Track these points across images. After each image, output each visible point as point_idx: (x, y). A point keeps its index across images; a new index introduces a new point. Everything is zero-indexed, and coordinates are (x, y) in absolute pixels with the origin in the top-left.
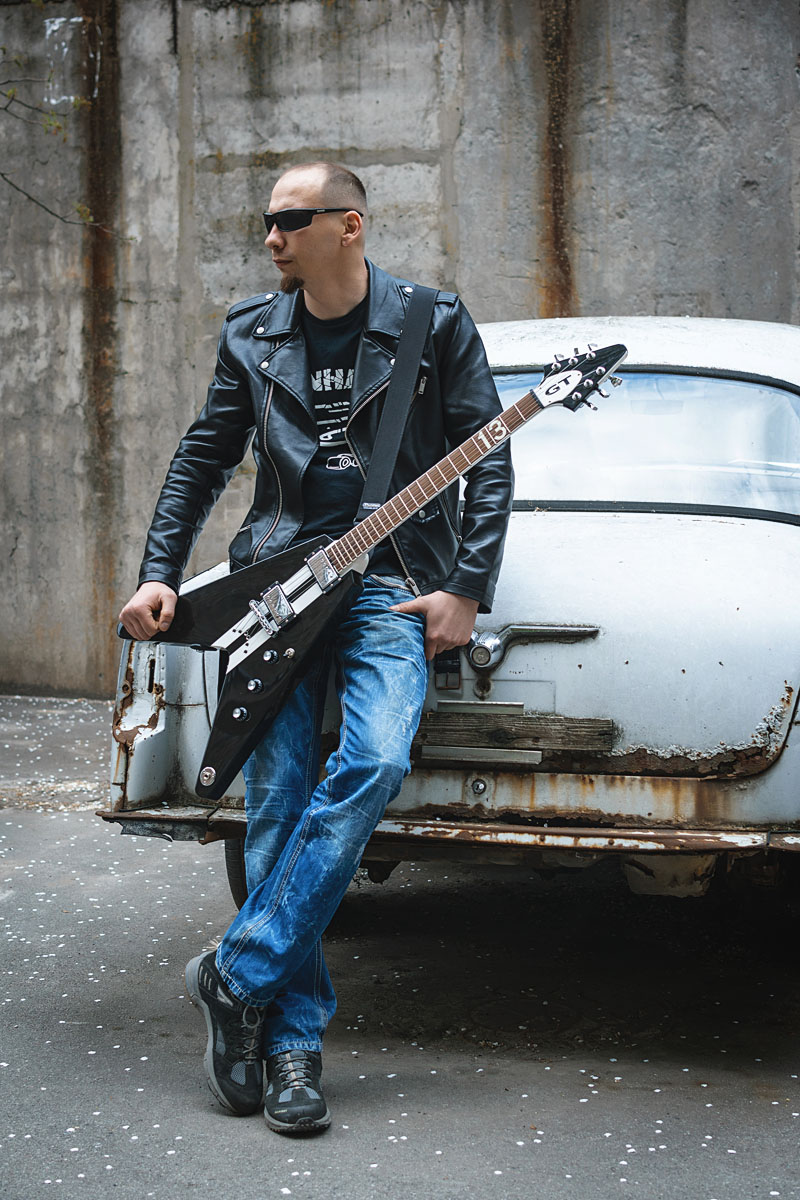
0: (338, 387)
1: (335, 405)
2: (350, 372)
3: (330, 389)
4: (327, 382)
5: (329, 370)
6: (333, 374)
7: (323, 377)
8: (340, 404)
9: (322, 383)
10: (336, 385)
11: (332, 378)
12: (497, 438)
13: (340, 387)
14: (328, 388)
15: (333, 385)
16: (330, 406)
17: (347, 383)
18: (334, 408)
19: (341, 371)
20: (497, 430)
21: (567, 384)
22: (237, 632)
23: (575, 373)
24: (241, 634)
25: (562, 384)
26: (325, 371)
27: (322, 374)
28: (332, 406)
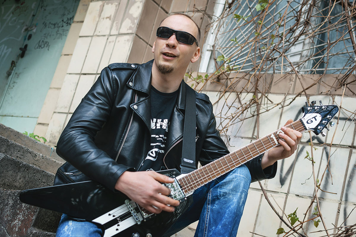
3: (160, 128)
4: (158, 125)
5: (161, 120)
9: (156, 125)
10: (163, 126)
11: (162, 123)
13: (165, 128)
15: (161, 126)
16: (157, 136)
19: (167, 120)
21: (316, 120)
22: (112, 216)
23: (318, 115)
24: (114, 218)
25: (313, 120)
26: (158, 120)
27: (157, 121)
28: (159, 136)
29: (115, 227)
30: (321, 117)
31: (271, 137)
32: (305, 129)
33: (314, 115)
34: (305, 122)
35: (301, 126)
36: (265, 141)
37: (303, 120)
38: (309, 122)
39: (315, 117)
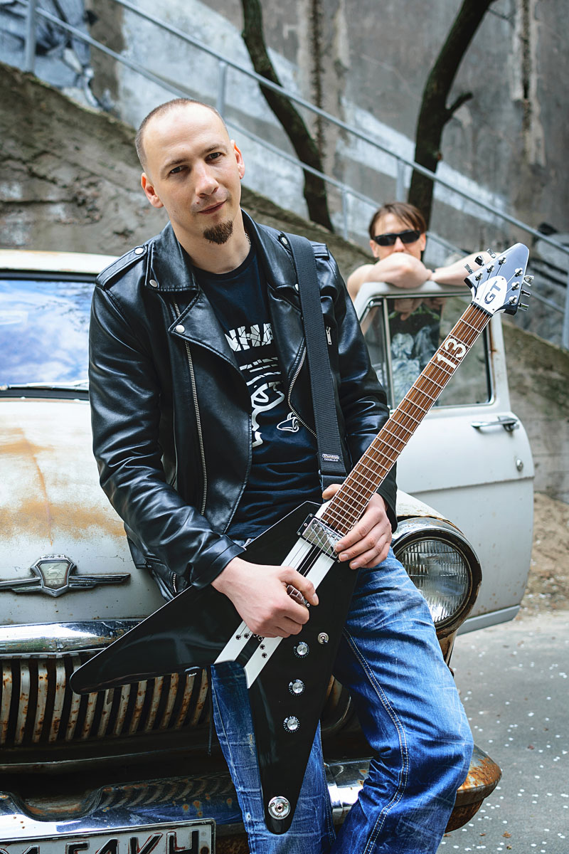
0: (256, 344)
1: (256, 363)
2: (266, 326)
3: (248, 347)
4: (244, 341)
5: (243, 328)
6: (248, 331)
7: (238, 336)
8: (260, 361)
9: (239, 342)
10: (253, 342)
11: (248, 335)
12: (458, 356)
13: (258, 344)
14: (246, 347)
15: (250, 342)
16: (250, 366)
17: (265, 339)
18: (254, 367)
19: (256, 327)
20: (454, 348)
21: (499, 289)
22: (243, 638)
23: (499, 278)
24: (249, 637)
25: (494, 291)
26: (239, 329)
27: (237, 332)
28: (253, 365)
29: (259, 651)
30: (505, 280)
31: (439, 360)
32: (488, 315)
33: (492, 281)
34: (482, 303)
35: (479, 315)
36: (433, 374)
37: (477, 302)
38: (489, 299)
39: (494, 286)
